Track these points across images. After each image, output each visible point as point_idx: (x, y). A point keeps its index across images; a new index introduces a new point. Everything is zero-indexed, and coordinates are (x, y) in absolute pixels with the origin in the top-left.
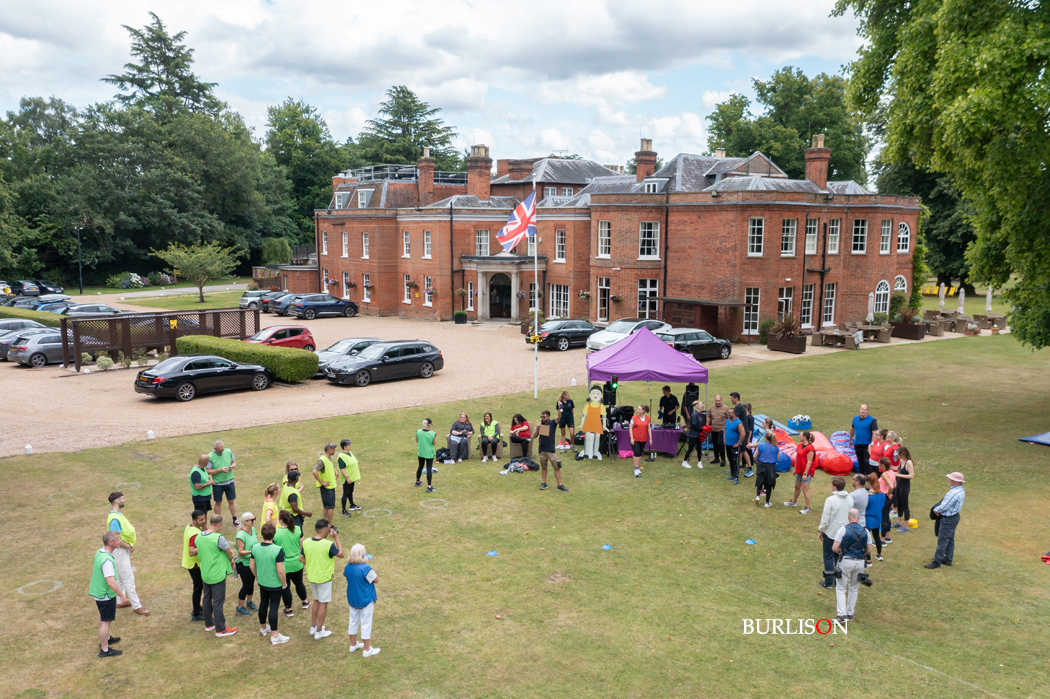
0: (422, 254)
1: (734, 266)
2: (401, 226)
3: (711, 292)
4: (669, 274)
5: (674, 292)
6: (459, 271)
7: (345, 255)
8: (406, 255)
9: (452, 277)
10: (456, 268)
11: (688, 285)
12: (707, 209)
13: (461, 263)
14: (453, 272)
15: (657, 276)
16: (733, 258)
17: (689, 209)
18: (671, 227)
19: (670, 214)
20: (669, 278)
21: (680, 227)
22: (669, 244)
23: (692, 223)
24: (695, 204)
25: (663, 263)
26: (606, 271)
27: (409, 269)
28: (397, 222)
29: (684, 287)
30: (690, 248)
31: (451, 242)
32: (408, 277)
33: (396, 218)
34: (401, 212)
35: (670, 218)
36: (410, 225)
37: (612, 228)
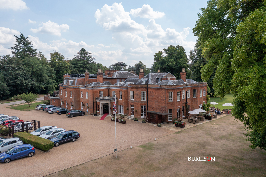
0: (86, 97)
1: (165, 104)
2: (80, 90)
3: (160, 110)
4: (149, 104)
5: (150, 109)
6: (95, 102)
7: (66, 96)
8: (82, 97)
9: (93, 103)
10: (94, 101)
11: (154, 107)
12: (158, 89)
13: (96, 100)
14: (94, 102)
15: (146, 105)
16: (165, 102)
17: (153, 89)
18: (149, 93)
19: (148, 89)
20: (149, 105)
21: (151, 93)
22: (148, 97)
23: (154, 92)
24: (155, 87)
25: (147, 102)
26: (132, 103)
27: (82, 101)
28: (79, 89)
29: (153, 108)
30: (154, 98)
31: (93, 95)
32: (82, 103)
33: (79, 88)
34: (80, 87)
35: (149, 91)
36: (83, 90)
37: (134, 93)
